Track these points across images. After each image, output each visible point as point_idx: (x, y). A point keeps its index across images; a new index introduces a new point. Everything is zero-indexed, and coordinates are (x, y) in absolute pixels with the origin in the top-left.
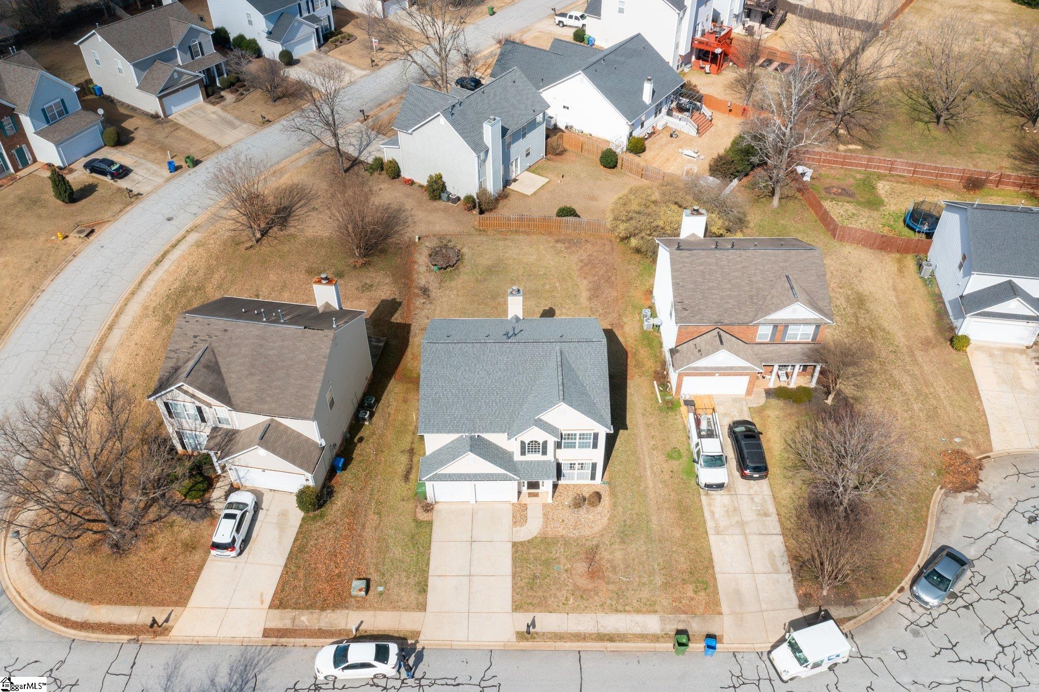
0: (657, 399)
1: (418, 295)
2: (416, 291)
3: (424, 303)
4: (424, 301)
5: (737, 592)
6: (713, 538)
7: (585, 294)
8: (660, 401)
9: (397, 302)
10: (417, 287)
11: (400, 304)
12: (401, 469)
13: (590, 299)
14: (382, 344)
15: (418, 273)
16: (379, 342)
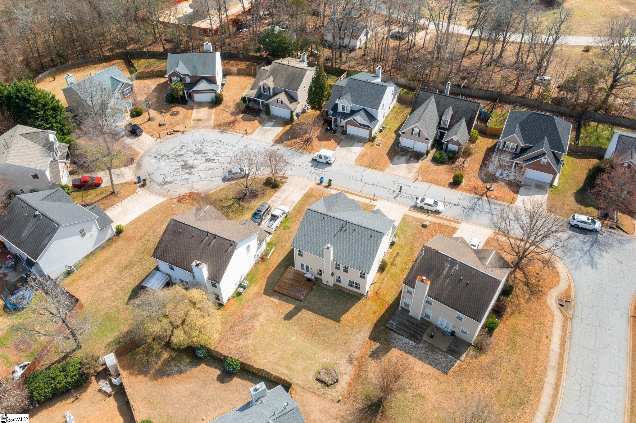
0: (274, 250)
1: (356, 359)
2: (356, 363)
3: (355, 352)
4: (353, 354)
5: (301, 189)
6: (297, 201)
7: (261, 318)
8: (274, 248)
9: (372, 356)
10: (355, 366)
11: (371, 356)
12: (398, 259)
13: (260, 315)
14: (390, 321)
15: (350, 376)
16: (391, 323)
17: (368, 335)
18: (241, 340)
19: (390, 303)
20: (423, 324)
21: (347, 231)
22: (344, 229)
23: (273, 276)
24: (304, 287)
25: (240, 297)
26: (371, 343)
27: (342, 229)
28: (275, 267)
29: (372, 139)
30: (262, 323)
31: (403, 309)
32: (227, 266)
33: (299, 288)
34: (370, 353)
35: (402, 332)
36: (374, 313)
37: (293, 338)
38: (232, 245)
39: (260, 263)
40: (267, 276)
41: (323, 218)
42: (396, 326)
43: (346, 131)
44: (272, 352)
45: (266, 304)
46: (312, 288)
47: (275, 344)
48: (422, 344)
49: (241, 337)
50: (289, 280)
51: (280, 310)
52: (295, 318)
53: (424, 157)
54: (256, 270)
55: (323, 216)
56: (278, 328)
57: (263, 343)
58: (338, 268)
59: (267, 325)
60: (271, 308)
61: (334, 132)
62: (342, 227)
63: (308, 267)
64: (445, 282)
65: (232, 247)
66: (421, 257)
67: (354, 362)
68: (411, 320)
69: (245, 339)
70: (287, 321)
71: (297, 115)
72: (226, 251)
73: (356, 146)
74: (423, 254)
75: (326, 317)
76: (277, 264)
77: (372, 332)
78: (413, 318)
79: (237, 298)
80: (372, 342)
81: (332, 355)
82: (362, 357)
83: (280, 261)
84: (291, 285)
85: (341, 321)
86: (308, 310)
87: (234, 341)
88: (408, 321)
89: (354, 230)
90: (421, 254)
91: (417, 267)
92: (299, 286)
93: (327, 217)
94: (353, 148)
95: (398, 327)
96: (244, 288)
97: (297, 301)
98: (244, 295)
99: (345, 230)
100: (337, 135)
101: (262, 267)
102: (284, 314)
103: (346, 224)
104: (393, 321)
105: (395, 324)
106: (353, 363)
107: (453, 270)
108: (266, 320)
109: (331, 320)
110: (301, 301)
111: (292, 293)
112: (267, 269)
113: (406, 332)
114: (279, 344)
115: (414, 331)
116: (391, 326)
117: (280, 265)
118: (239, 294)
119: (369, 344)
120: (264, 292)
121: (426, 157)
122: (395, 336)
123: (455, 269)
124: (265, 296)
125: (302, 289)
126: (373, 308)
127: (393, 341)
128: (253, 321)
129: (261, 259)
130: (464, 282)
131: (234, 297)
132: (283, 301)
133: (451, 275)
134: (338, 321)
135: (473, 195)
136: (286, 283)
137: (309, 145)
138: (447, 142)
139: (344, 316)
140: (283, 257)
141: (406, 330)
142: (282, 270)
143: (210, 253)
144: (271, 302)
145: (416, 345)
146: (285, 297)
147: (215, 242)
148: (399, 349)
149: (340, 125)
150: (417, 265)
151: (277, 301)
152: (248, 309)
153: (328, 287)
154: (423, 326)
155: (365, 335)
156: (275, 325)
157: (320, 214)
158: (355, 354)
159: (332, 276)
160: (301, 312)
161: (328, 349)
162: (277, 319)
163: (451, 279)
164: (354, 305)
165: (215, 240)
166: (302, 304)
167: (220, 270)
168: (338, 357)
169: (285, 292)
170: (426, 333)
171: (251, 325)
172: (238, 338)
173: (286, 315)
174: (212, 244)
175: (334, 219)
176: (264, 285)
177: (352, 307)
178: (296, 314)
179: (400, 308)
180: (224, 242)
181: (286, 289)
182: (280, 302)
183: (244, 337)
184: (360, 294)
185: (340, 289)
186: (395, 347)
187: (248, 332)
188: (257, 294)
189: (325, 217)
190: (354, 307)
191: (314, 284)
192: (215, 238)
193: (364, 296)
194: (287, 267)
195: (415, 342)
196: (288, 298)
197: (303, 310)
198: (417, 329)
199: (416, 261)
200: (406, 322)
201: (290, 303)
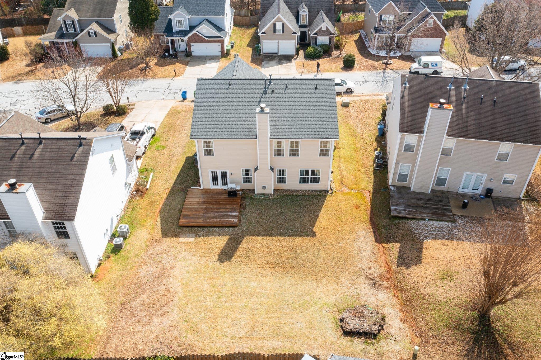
0: (153, 176)
1: (381, 277)
2: (385, 283)
3: (370, 268)
4: (370, 271)
7: (176, 272)
8: (152, 174)
9: (402, 264)
10: (387, 288)
11: (399, 264)
13: (172, 268)
14: (393, 208)
15: (393, 306)
16: (396, 210)
17: (372, 238)
18: (155, 321)
19: (371, 188)
20: (438, 197)
21: (276, 91)
22: (269, 90)
23: (168, 208)
24: (228, 206)
25: (122, 253)
26: (384, 248)
27: (266, 92)
28: (165, 196)
29: (225, 55)
30: (182, 280)
31: (398, 188)
32: (82, 183)
33: (221, 210)
34: (395, 260)
35: (420, 216)
36: (357, 207)
37: (253, 284)
38: (81, 145)
39: (138, 198)
40: (158, 210)
41: (230, 85)
42: (405, 210)
43: (190, 52)
44: (229, 320)
45: (175, 251)
46: (242, 204)
47: (228, 304)
48: (460, 221)
49: (151, 315)
50: (198, 204)
51: (206, 252)
52: (237, 254)
53: (295, 58)
54: (133, 209)
55: (228, 81)
56: (217, 278)
57: (202, 310)
58: (279, 153)
59: (192, 279)
60: (186, 253)
61: (175, 56)
62: (265, 88)
63: (224, 174)
64: (461, 110)
65: (81, 148)
66: (407, 91)
67: (381, 283)
68: (419, 196)
69: (162, 315)
70: (226, 263)
71: (120, 50)
72: (72, 159)
73: (209, 63)
74: (408, 85)
75: (289, 236)
76: (167, 191)
77: (374, 233)
78: (419, 193)
79: (116, 257)
80: (384, 245)
81: (336, 286)
82: (388, 272)
83: (170, 187)
84: (206, 209)
85: (317, 234)
86: (254, 235)
87: (139, 328)
88: (416, 199)
89: (287, 87)
90: (405, 87)
91: (408, 105)
92: (220, 208)
93: (235, 81)
94: (206, 65)
95: (410, 211)
96: (124, 236)
97: (228, 229)
98: (126, 248)
99: (273, 91)
100: (181, 59)
101: (142, 202)
102: (217, 255)
103: (270, 82)
104: (396, 205)
105: (401, 208)
106: (380, 285)
107: (463, 92)
108: (188, 272)
109: (299, 238)
110: (234, 226)
111: (215, 220)
112: (152, 203)
113: (424, 213)
114: (235, 301)
115: (434, 208)
116: (399, 213)
117: (173, 191)
118: (117, 249)
119: (382, 249)
120: (162, 234)
121: (297, 57)
122: (413, 224)
123: (465, 90)
124: (168, 239)
125: (228, 210)
126: (352, 202)
127: (417, 232)
128: (165, 282)
129: (136, 191)
130: (488, 101)
131: (109, 257)
132: (203, 236)
133: (465, 98)
134: (313, 235)
135: (375, 71)
136: (196, 210)
137: (149, 72)
138: (315, 34)
139: (316, 226)
140: (173, 181)
141: (423, 211)
142: (180, 196)
143: (37, 171)
144: (183, 245)
145: (454, 225)
146: (203, 231)
147: (43, 150)
148: (434, 238)
149: (180, 50)
150: (406, 102)
151: (192, 240)
152: (144, 267)
153: (267, 196)
154: (440, 199)
155: (368, 240)
156: (207, 275)
157: (222, 81)
158: (373, 270)
159: (273, 171)
160: (244, 241)
161: (324, 281)
162: (207, 266)
163: (467, 104)
164: (321, 207)
165: (41, 146)
166: (238, 231)
167: (67, 195)
168: (349, 285)
169: (200, 222)
170: (452, 206)
171: (161, 289)
172: (145, 320)
173: (219, 255)
174: (37, 155)
175: (248, 82)
176: (158, 224)
177: (320, 210)
178: (237, 248)
179: (392, 188)
180: (61, 144)
181: (200, 218)
182: (199, 239)
183: (160, 313)
184: (321, 191)
185: (287, 193)
186: (426, 238)
187: (162, 302)
188: (151, 241)
189: (232, 82)
190: (323, 210)
191: (243, 198)
192: (41, 143)
193: (328, 192)
194: (187, 190)
195: (447, 221)
196: (211, 229)
197: (246, 238)
198: (436, 205)
199: (402, 97)
200: (414, 201)
201: (216, 236)
